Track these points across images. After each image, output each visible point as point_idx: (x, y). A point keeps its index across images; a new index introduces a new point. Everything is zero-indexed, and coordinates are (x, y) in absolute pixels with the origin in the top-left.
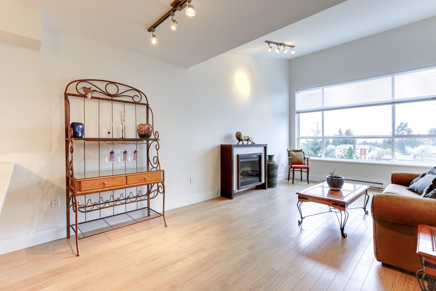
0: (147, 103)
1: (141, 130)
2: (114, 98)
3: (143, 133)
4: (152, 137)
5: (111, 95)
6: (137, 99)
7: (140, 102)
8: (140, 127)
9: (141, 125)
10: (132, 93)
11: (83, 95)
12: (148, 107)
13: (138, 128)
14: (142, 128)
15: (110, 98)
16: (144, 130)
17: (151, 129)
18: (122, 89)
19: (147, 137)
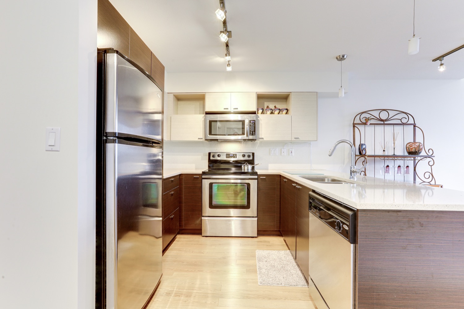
0: (414, 123)
1: (411, 147)
2: (385, 123)
3: (413, 150)
4: (423, 153)
5: (384, 120)
6: (404, 121)
7: (408, 123)
8: (409, 145)
9: (411, 144)
10: (400, 116)
11: (364, 123)
12: (415, 126)
13: (408, 146)
14: (412, 146)
15: (382, 123)
16: (414, 147)
17: (421, 147)
18: (392, 113)
19: (418, 154)
